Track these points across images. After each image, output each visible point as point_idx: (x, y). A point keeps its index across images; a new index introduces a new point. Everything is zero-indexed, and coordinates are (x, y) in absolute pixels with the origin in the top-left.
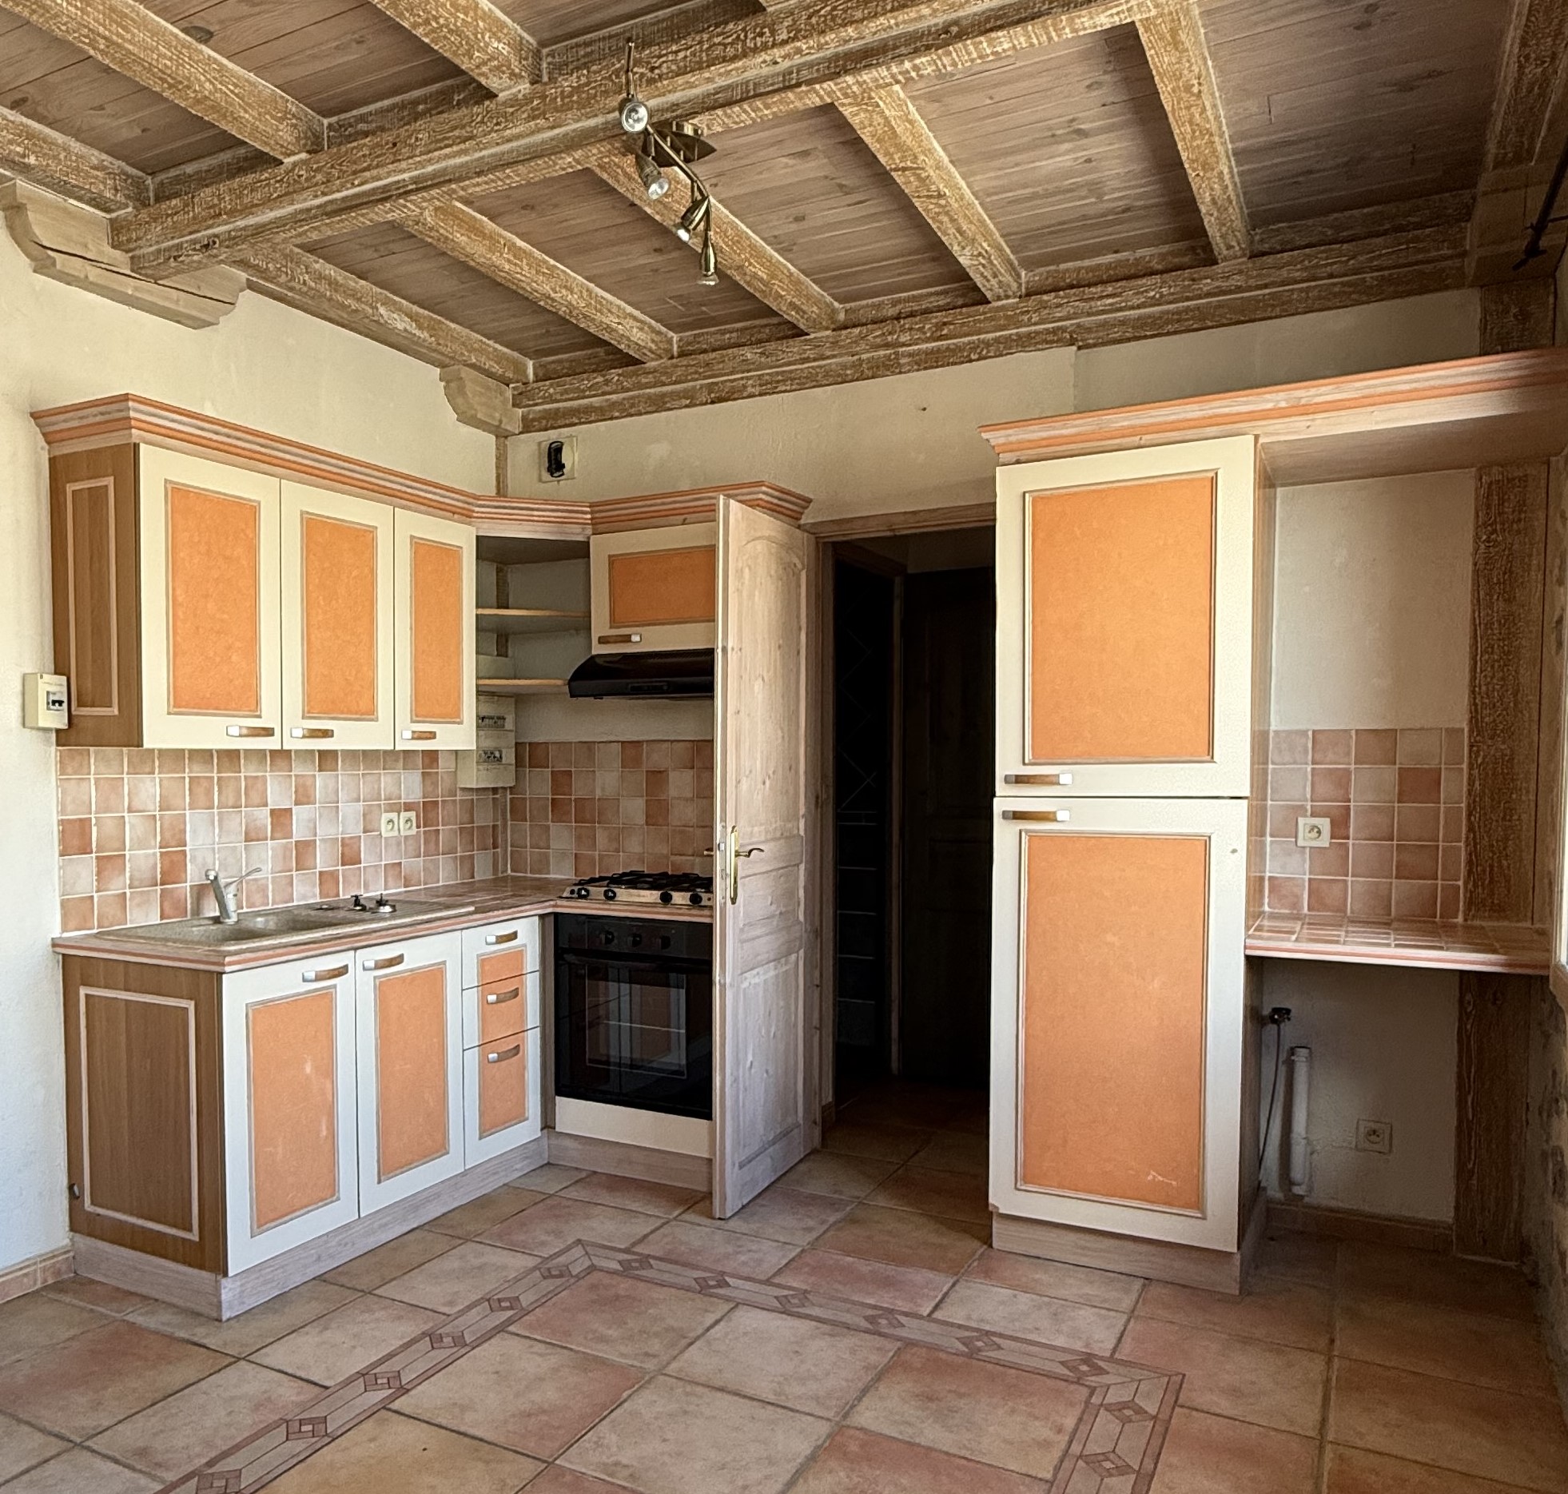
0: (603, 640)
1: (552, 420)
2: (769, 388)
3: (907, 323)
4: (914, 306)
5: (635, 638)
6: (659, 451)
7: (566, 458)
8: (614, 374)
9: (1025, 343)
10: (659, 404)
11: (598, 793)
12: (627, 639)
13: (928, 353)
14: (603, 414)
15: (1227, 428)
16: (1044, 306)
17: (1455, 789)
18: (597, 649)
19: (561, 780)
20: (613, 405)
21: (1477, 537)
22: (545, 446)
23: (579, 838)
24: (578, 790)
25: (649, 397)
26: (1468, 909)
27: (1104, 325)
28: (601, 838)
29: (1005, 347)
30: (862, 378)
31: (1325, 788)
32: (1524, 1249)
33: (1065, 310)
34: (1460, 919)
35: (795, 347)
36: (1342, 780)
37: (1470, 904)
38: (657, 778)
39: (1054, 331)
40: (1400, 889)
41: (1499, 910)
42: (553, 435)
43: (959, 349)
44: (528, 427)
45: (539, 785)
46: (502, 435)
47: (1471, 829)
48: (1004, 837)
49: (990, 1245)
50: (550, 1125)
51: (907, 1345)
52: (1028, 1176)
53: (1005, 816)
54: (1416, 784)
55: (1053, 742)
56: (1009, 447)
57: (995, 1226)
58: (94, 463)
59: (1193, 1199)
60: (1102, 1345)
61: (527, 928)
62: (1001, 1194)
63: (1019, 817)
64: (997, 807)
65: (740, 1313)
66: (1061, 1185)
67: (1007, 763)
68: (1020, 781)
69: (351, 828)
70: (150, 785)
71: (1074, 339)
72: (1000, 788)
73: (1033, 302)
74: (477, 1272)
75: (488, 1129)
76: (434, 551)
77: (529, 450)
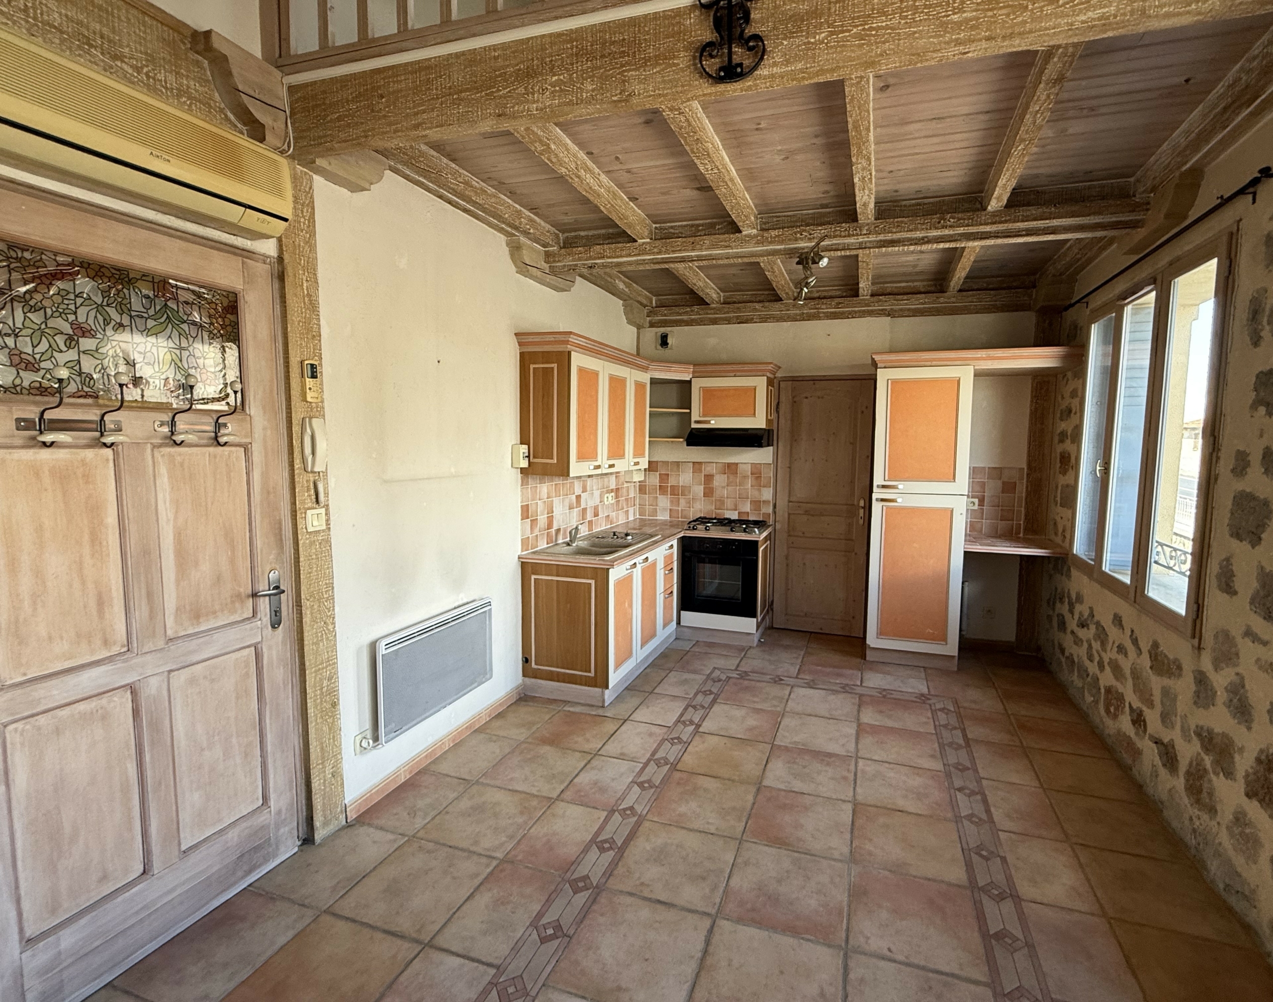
0: (697, 422)
1: (664, 323)
2: (764, 320)
3: (825, 301)
4: (826, 294)
5: (713, 422)
6: (712, 341)
7: (669, 341)
8: (696, 308)
9: (871, 313)
10: (714, 322)
11: (681, 484)
12: (708, 422)
13: (832, 313)
14: (687, 323)
15: (965, 362)
16: (880, 301)
17: (1022, 489)
18: (694, 426)
19: (664, 478)
20: (692, 320)
21: (1032, 401)
22: (660, 334)
23: (672, 502)
24: (672, 481)
25: (710, 318)
26: (1024, 532)
27: (901, 310)
28: (682, 502)
29: (863, 314)
30: (804, 320)
31: (977, 488)
32: (1039, 649)
33: (888, 304)
34: (1021, 535)
35: (777, 305)
36: (983, 485)
37: (1025, 530)
38: (709, 478)
39: (882, 310)
40: (1002, 525)
41: (1035, 532)
42: (663, 330)
43: (846, 313)
44: (652, 325)
45: (654, 480)
46: (639, 327)
47: (1026, 503)
48: (876, 508)
49: (865, 659)
50: (679, 623)
51: (861, 696)
52: (882, 633)
53: (877, 500)
54: (1008, 487)
55: (896, 473)
56: (882, 361)
57: (868, 652)
58: (547, 357)
59: (943, 638)
60: (925, 690)
61: (675, 543)
62: (872, 640)
63: (883, 500)
64: (874, 496)
65: (795, 689)
66: (894, 636)
67: (878, 480)
68: (884, 487)
69: (597, 501)
70: (544, 488)
71: (889, 314)
72: (875, 489)
73: (876, 298)
74: (686, 682)
75: (665, 626)
76: (639, 386)
77: (651, 335)
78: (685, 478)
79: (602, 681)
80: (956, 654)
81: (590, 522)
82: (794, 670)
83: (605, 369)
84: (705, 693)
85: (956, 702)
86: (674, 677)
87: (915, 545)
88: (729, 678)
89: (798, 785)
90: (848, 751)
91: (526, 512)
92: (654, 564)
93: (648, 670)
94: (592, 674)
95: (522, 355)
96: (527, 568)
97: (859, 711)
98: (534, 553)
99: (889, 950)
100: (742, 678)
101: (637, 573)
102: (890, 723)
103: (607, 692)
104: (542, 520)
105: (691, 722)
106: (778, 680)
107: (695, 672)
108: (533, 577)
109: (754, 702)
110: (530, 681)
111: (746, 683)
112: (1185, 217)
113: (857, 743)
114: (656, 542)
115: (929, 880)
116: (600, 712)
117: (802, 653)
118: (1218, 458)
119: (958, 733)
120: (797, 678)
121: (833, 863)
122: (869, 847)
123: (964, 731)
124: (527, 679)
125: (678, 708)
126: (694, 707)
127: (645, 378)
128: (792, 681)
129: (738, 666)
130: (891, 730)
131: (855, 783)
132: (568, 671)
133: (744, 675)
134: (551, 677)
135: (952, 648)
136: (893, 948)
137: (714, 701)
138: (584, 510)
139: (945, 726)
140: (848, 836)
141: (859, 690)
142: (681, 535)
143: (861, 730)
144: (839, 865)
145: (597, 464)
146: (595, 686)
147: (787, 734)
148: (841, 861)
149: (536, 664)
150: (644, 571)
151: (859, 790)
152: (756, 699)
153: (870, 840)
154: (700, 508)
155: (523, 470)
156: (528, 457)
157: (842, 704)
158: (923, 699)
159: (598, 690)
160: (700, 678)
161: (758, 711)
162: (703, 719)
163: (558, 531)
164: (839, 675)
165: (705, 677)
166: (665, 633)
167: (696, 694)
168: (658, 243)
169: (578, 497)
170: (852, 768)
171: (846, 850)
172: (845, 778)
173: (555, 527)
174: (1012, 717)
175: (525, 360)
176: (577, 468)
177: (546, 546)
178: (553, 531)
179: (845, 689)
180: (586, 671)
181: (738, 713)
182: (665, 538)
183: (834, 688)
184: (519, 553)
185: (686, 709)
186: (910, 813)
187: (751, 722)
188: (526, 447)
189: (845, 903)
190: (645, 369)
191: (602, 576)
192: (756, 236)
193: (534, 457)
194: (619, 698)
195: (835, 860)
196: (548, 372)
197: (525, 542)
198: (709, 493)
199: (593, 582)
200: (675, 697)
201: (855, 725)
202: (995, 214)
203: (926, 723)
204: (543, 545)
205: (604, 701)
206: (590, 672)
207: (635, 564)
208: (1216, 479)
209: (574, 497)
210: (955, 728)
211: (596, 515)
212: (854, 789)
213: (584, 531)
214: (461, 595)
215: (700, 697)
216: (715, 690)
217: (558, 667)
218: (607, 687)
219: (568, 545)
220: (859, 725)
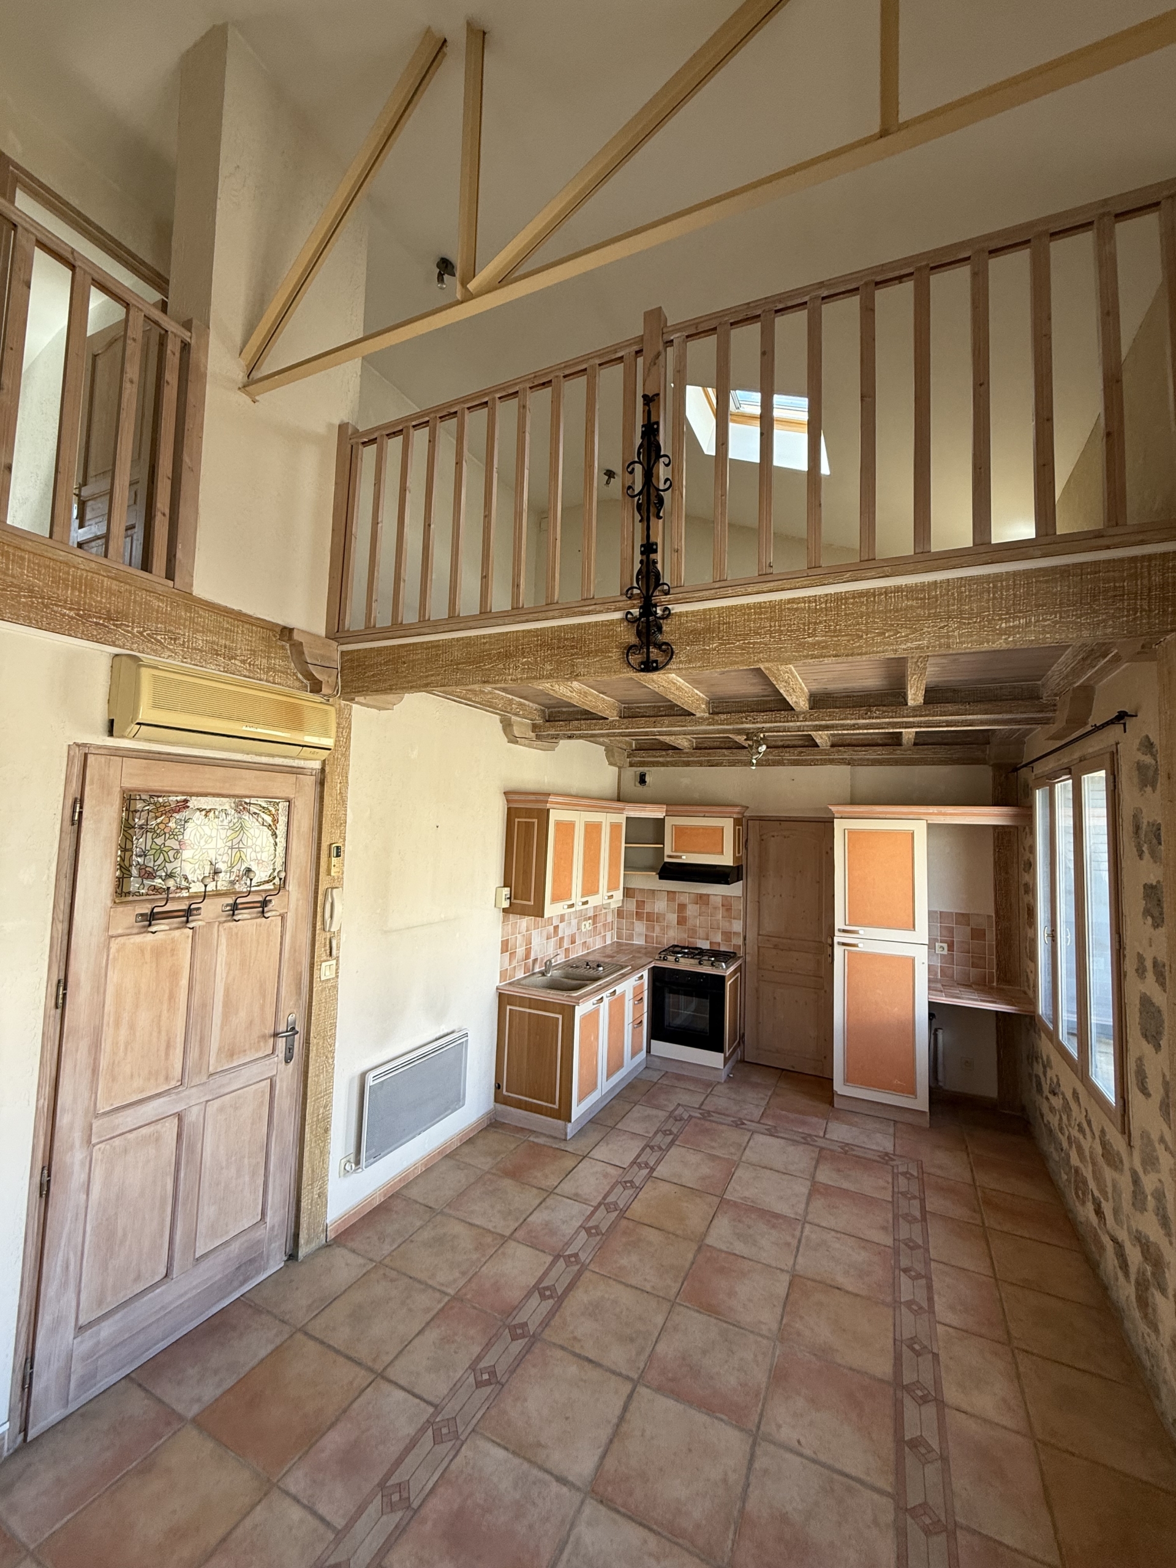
0: (670, 857)
1: (642, 764)
2: (732, 764)
3: (788, 750)
4: (789, 743)
5: (684, 857)
6: (686, 781)
7: (647, 779)
8: (670, 754)
9: (832, 762)
10: (687, 764)
11: (656, 911)
12: (680, 857)
13: (794, 760)
14: (663, 764)
15: (917, 817)
16: (840, 751)
17: (991, 937)
18: (667, 860)
19: (640, 904)
20: (668, 762)
22: (638, 773)
23: (647, 928)
24: (648, 908)
25: (684, 761)
26: (998, 982)
27: (861, 759)
28: (657, 929)
29: (824, 762)
30: (769, 765)
31: (945, 933)
32: (1023, 1109)
33: (848, 754)
34: (995, 984)
36: (951, 930)
37: (998, 979)
38: (682, 907)
39: (843, 759)
40: (973, 972)
41: (1008, 982)
42: (641, 769)
43: (806, 760)
44: (631, 765)
45: (632, 905)
46: (620, 768)
47: (997, 952)
48: (838, 951)
49: (833, 1106)
50: (648, 1051)
51: (822, 1149)
52: (848, 1080)
53: (839, 943)
54: (977, 934)
55: (856, 918)
56: (838, 812)
57: (836, 1099)
58: (529, 812)
59: (912, 1091)
60: (890, 1148)
61: (645, 973)
62: (839, 1086)
63: (844, 944)
64: (836, 940)
65: (756, 1136)
66: (861, 1084)
67: (839, 923)
68: (844, 931)
69: (575, 930)
70: (524, 922)
71: (849, 763)
72: (837, 933)
73: (835, 749)
74: (648, 1118)
75: (634, 1054)
76: (615, 827)
77: (631, 773)
78: (660, 905)
79: (564, 1113)
80: (927, 1110)
81: (567, 950)
82: (757, 1113)
83: (580, 818)
84: (666, 1133)
85: (920, 1167)
86: (638, 1111)
87: (878, 991)
88: (691, 1117)
89: (740, 1248)
90: (796, 1213)
91: (505, 946)
92: (623, 995)
93: (614, 1102)
94: (556, 1106)
95: (509, 809)
96: (503, 999)
97: (816, 1168)
98: (510, 984)
99: (799, 1442)
100: (704, 1118)
101: (604, 1007)
102: (845, 1185)
103: (569, 1125)
104: (520, 951)
105: (647, 1164)
106: (739, 1124)
107: (657, 1107)
108: (508, 1007)
109: (713, 1148)
110: (501, 1107)
111: (707, 1124)
112: (1086, 724)
113: (807, 1204)
114: (624, 975)
115: (854, 1370)
116: (562, 1146)
117: (769, 1093)
118: (1124, 956)
119: (916, 1203)
120: (759, 1122)
121: (759, 1339)
122: (798, 1325)
123: (923, 1201)
124: (498, 1105)
125: (636, 1146)
126: (652, 1148)
127: (621, 819)
128: (753, 1126)
129: (702, 1104)
130: (844, 1193)
131: (798, 1250)
132: (535, 1101)
133: (706, 1115)
134: (520, 1105)
135: (921, 1102)
136: (803, 1441)
137: (672, 1143)
138: (562, 939)
139: (903, 1194)
140: (779, 1310)
141: (821, 1142)
142: (652, 965)
143: (816, 1190)
144: (765, 1341)
145: (570, 903)
146: (559, 1119)
147: (738, 1188)
148: (768, 1338)
149: (507, 1091)
150: (610, 1004)
151: (800, 1259)
152: (713, 1144)
153: (801, 1318)
154: (673, 936)
155: (505, 910)
156: (510, 898)
157: (799, 1158)
158: (886, 1158)
159: (560, 1122)
160: (662, 1114)
161: (713, 1158)
162: (658, 1162)
163: (535, 960)
164: (804, 1123)
165: (667, 1114)
166: (631, 1063)
167: (656, 1133)
168: (625, 721)
169: (556, 928)
170: (797, 1233)
171: (775, 1326)
172: (788, 1244)
173: (532, 957)
174: (978, 1189)
175: (512, 814)
176: (552, 909)
177: (523, 976)
178: (530, 961)
179: (807, 1140)
180: (551, 1103)
181: (693, 1158)
182: (635, 969)
183: (795, 1138)
184: (498, 984)
185: (643, 1149)
186: (847, 1292)
187: (705, 1170)
188: (509, 889)
189: (763, 1386)
190: (620, 811)
191: (568, 1012)
192: (707, 719)
193: (515, 898)
194: (581, 1133)
195: (762, 1336)
196: (529, 825)
197: (503, 974)
198: (682, 921)
199: (560, 1017)
200: (635, 1135)
201: (809, 1183)
202: (914, 709)
203: (885, 1188)
204: (520, 975)
205: (566, 1134)
206: (554, 1104)
207: (602, 998)
208: (1125, 976)
209: (551, 928)
210: (915, 1197)
211: (573, 942)
212: (796, 1257)
213: (561, 959)
214: (443, 1027)
215: (659, 1137)
216: (675, 1130)
217: (526, 1096)
218: (570, 1121)
219: (543, 975)
220: (814, 1183)
